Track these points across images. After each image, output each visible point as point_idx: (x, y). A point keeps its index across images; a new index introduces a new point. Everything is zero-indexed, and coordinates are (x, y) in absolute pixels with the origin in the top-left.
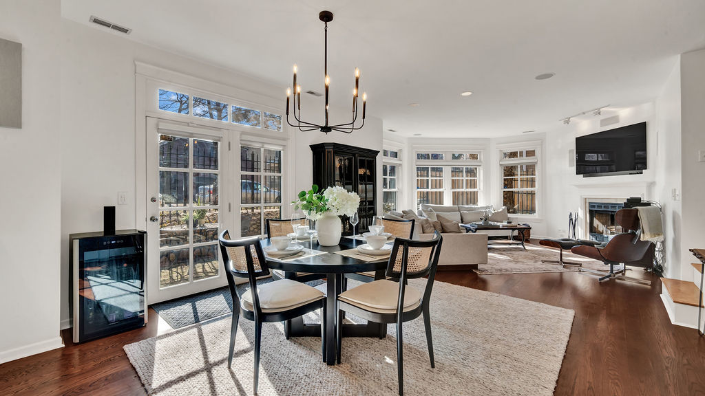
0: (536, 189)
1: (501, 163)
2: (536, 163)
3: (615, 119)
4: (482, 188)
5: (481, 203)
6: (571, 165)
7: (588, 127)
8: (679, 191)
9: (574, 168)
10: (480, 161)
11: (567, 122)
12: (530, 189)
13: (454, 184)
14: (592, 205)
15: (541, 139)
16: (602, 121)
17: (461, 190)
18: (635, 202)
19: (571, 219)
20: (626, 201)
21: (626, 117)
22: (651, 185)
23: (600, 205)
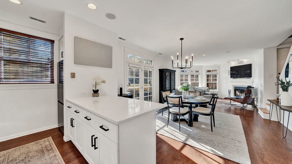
0: (217, 82)
1: (206, 74)
2: (217, 74)
3: (243, 62)
4: (200, 82)
5: (200, 86)
6: (229, 75)
7: (234, 64)
8: (263, 84)
9: (230, 76)
10: (200, 73)
11: (229, 62)
12: (215, 82)
13: (192, 80)
14: (235, 87)
15: (219, 67)
16: (239, 62)
17: (193, 82)
18: (249, 87)
19: (229, 92)
20: (247, 87)
21: (246, 62)
22: (253, 82)
23: (238, 87)
